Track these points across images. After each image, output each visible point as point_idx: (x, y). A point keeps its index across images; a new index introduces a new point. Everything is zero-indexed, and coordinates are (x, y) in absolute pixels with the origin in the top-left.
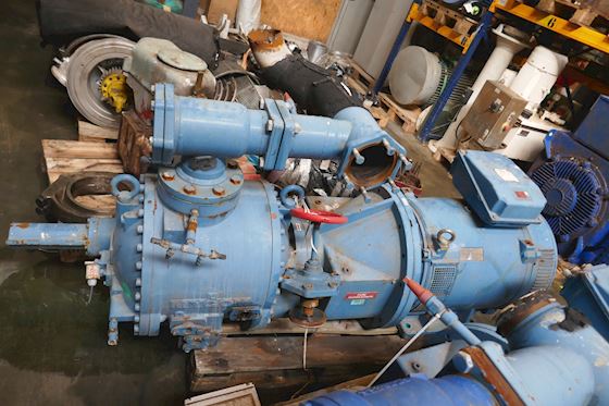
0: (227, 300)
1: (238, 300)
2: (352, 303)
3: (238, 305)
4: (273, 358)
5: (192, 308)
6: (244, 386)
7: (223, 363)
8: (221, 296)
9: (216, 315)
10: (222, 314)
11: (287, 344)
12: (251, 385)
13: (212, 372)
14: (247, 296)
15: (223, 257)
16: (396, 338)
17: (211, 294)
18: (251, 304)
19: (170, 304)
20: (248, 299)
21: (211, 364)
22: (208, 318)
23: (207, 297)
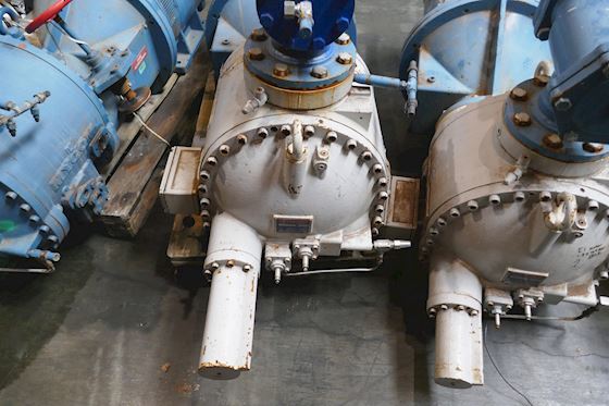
0: (80, 141)
1: (86, 133)
2: (141, 72)
3: (90, 139)
4: (146, 160)
5: (69, 173)
6: (171, 154)
7: (127, 196)
8: (74, 142)
9: (85, 165)
10: (89, 160)
11: (140, 148)
12: (173, 148)
13: (130, 207)
14: (88, 124)
15: (47, 94)
16: (182, 78)
17: (66, 147)
18: (96, 129)
19: (52, 186)
20: (90, 127)
21: (123, 204)
22: (85, 172)
23: (68, 152)
